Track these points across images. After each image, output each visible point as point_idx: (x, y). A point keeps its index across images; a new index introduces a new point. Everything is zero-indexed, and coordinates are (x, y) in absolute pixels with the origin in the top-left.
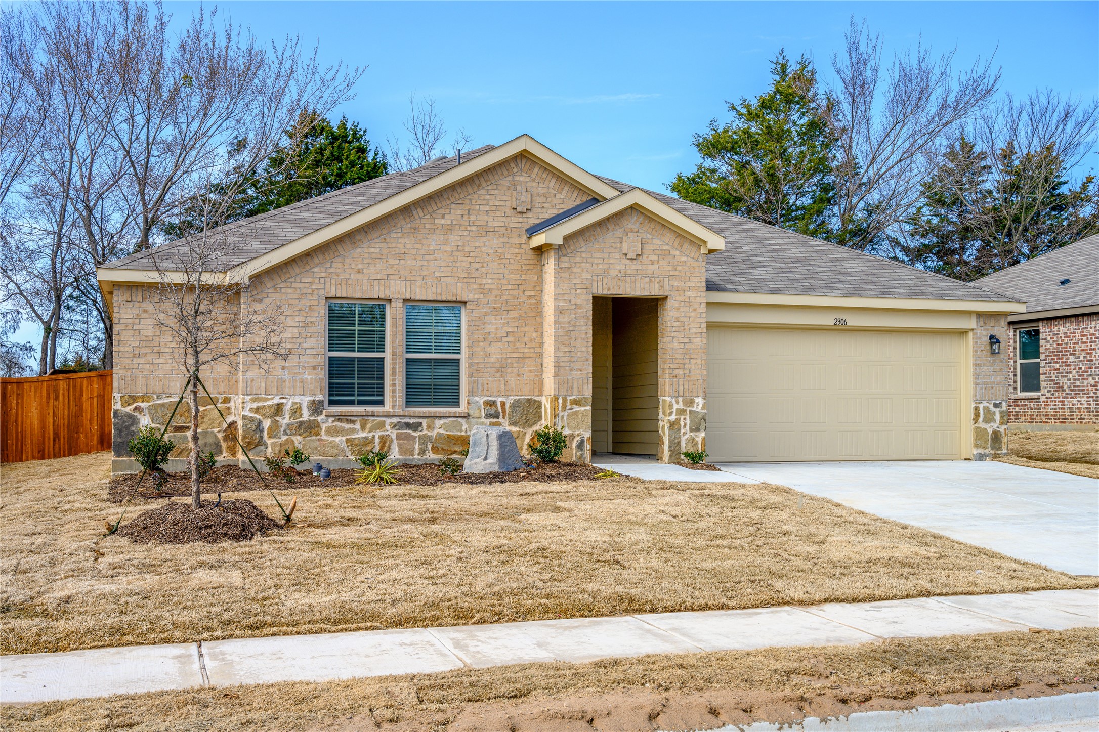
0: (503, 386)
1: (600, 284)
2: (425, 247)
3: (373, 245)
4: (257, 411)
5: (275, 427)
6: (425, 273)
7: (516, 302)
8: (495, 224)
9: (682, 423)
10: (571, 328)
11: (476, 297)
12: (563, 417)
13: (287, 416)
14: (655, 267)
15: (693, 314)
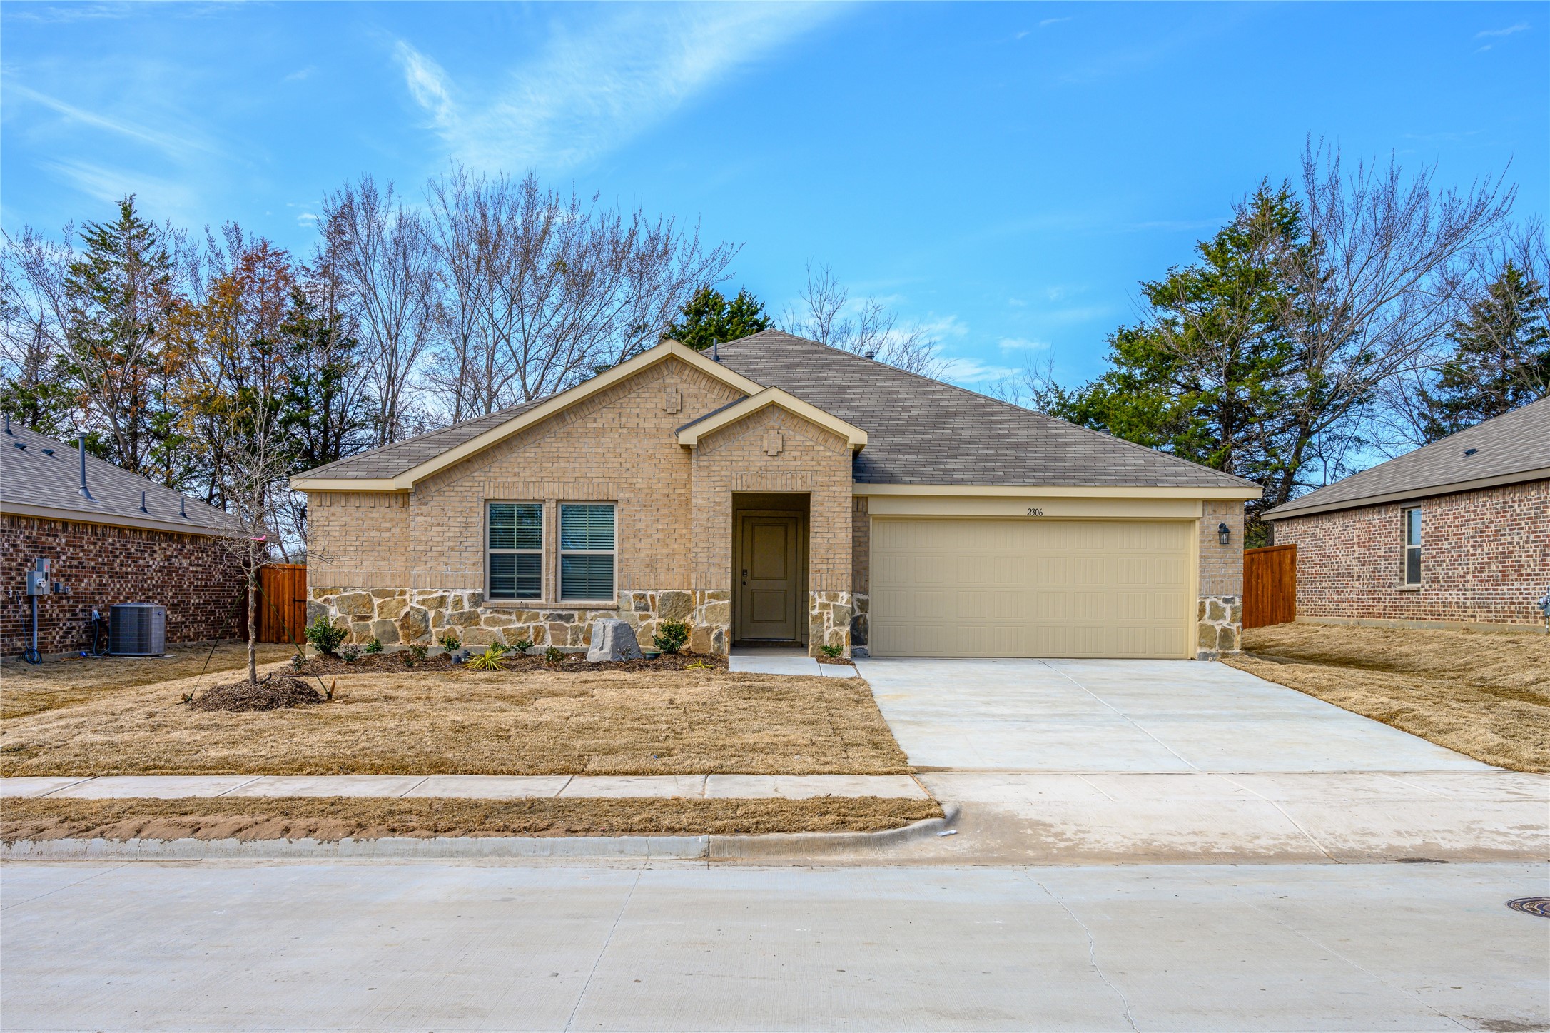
0: (652, 580)
1: (739, 481)
2: (578, 450)
3: (528, 450)
4: (423, 602)
5: (439, 616)
6: (577, 475)
7: (666, 500)
8: (646, 425)
9: (825, 617)
10: (710, 525)
11: (627, 495)
12: (701, 610)
13: (450, 608)
14: (798, 463)
15: (837, 509)
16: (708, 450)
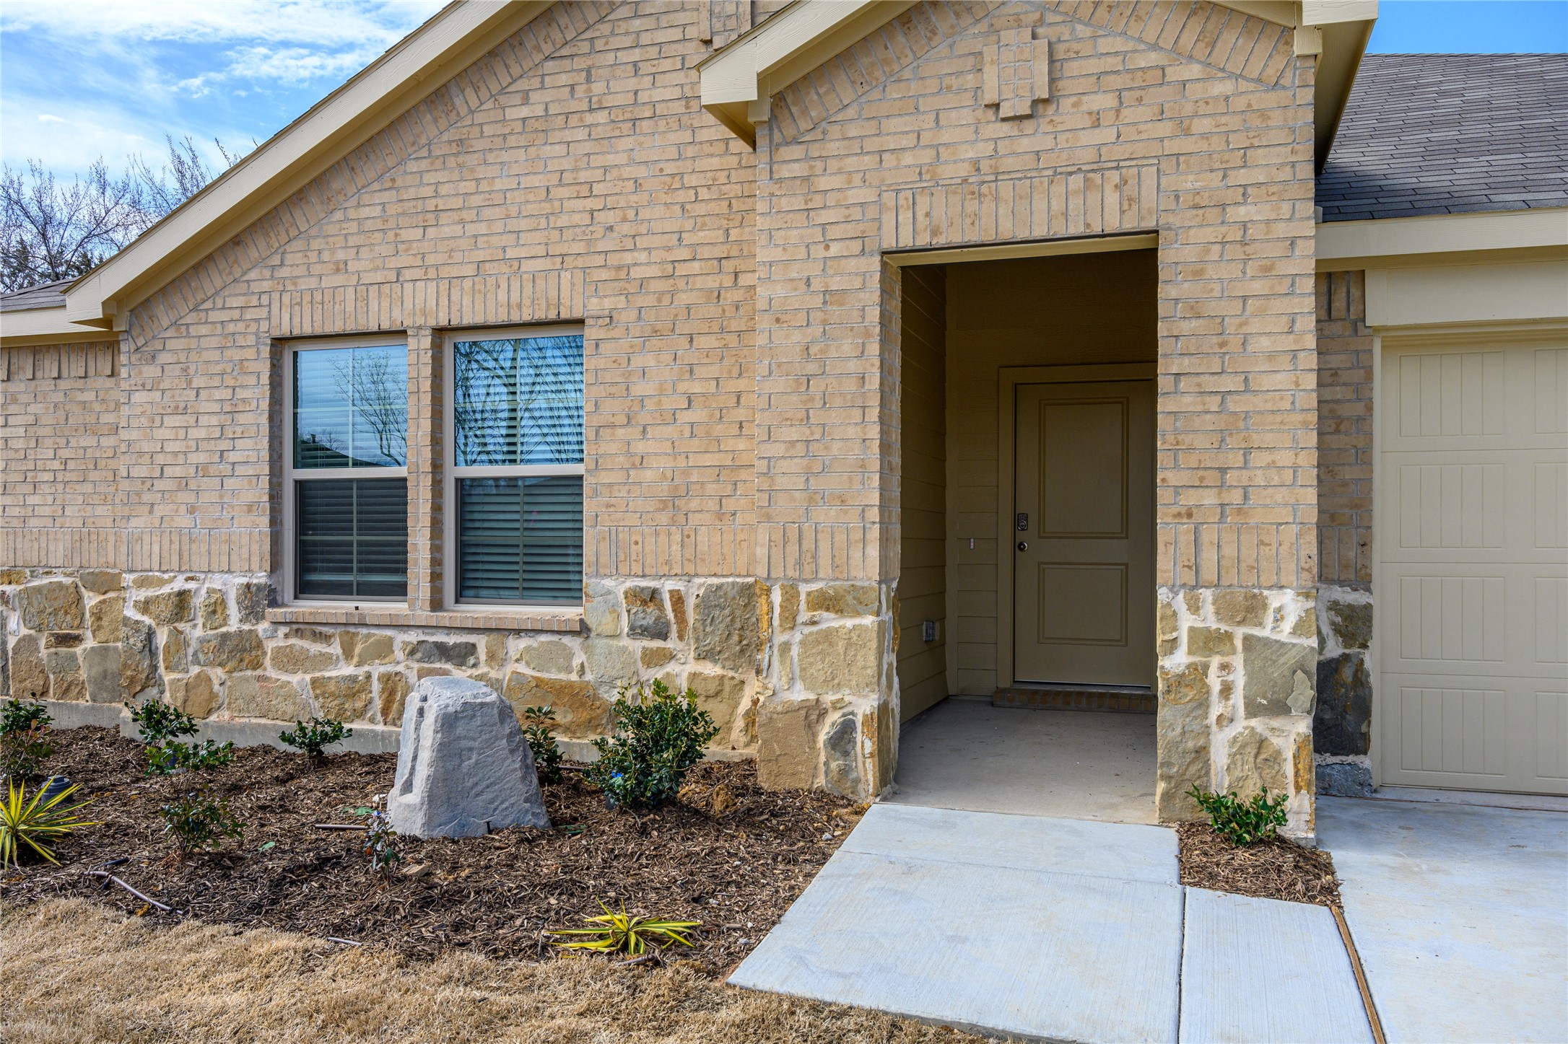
0: (676, 548)
1: (905, 216)
2: (484, 186)
3: (366, 199)
4: (145, 607)
5: (178, 640)
6: (480, 255)
7: (713, 311)
8: (658, 95)
9: (1214, 682)
10: (811, 368)
11: (608, 304)
12: (785, 647)
13: (200, 621)
14: (1108, 135)
15: (1257, 287)
16: (804, 125)
